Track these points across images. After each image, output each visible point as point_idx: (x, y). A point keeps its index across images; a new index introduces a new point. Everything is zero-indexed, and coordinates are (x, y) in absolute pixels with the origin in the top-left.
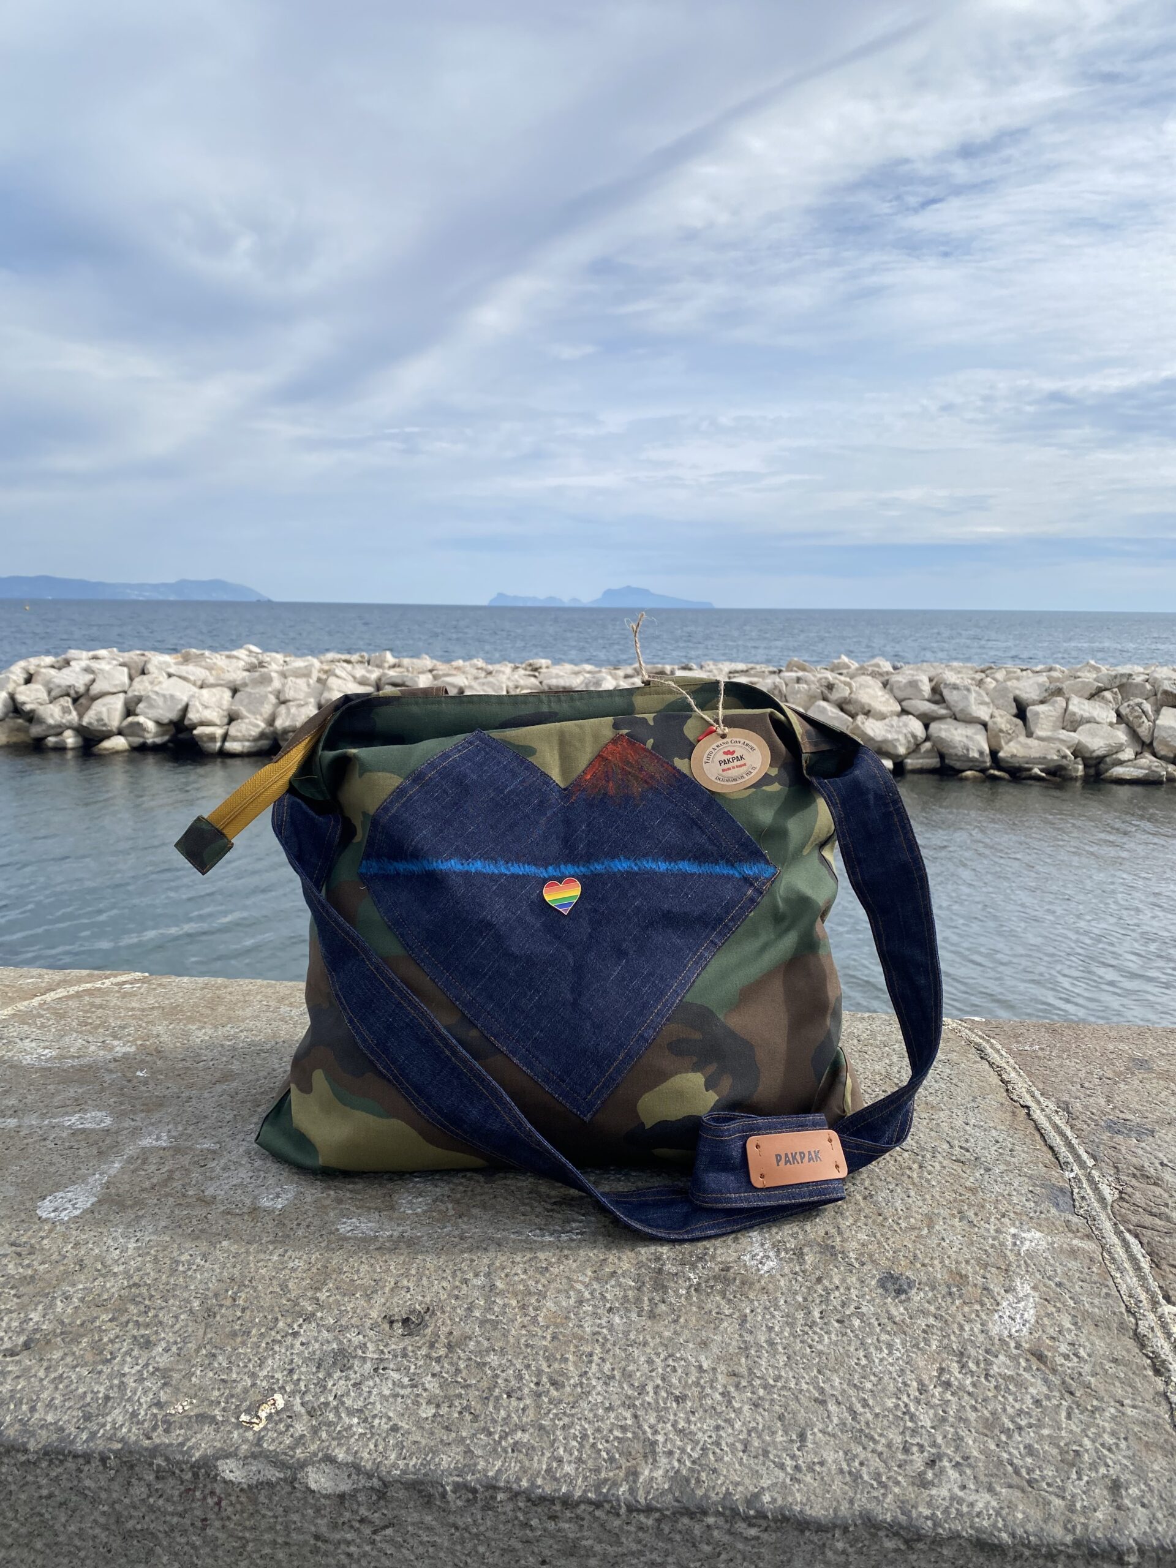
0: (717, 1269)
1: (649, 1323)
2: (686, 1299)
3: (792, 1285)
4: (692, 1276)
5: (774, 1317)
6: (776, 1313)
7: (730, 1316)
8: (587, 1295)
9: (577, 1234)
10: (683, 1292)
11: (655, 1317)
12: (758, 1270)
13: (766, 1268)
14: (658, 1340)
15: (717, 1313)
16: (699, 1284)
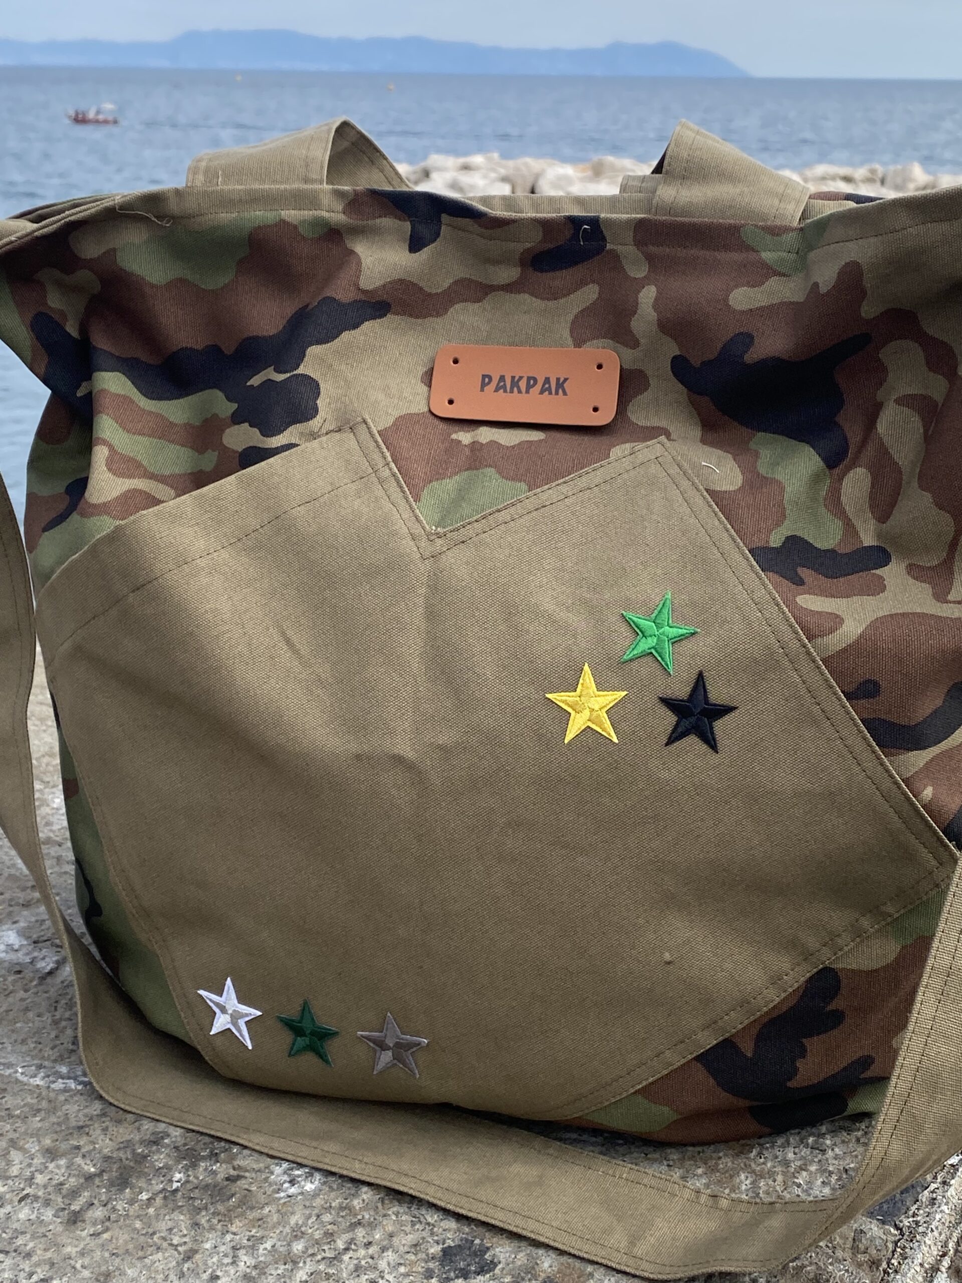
0: (221, 1176)
1: (60, 1228)
2: (141, 1208)
3: (305, 1224)
4: (178, 1176)
5: (234, 1263)
6: (245, 1258)
7: (175, 1247)
8: (14, 1171)
9: (81, 1083)
10: (144, 1196)
11: (75, 1222)
12: (278, 1191)
13: (293, 1190)
14: (49, 1255)
15: (164, 1239)
16: (176, 1190)
